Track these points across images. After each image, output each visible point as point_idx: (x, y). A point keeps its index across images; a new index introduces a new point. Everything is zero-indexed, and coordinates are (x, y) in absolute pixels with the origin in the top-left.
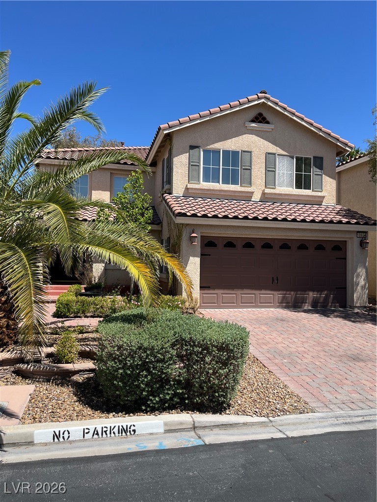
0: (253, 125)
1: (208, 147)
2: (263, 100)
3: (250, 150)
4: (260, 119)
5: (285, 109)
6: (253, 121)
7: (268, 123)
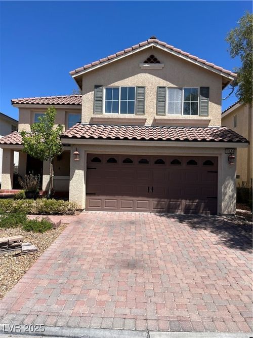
0: (146, 65)
1: (110, 86)
2: (152, 44)
3: (143, 86)
4: (152, 60)
5: (172, 50)
6: (146, 62)
7: (159, 62)
